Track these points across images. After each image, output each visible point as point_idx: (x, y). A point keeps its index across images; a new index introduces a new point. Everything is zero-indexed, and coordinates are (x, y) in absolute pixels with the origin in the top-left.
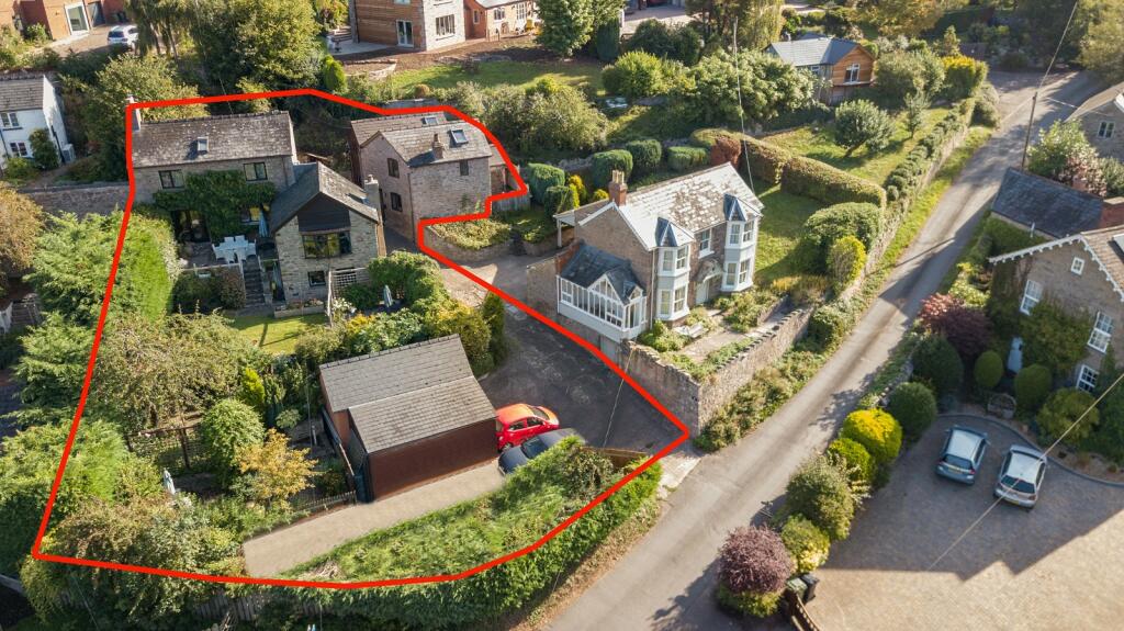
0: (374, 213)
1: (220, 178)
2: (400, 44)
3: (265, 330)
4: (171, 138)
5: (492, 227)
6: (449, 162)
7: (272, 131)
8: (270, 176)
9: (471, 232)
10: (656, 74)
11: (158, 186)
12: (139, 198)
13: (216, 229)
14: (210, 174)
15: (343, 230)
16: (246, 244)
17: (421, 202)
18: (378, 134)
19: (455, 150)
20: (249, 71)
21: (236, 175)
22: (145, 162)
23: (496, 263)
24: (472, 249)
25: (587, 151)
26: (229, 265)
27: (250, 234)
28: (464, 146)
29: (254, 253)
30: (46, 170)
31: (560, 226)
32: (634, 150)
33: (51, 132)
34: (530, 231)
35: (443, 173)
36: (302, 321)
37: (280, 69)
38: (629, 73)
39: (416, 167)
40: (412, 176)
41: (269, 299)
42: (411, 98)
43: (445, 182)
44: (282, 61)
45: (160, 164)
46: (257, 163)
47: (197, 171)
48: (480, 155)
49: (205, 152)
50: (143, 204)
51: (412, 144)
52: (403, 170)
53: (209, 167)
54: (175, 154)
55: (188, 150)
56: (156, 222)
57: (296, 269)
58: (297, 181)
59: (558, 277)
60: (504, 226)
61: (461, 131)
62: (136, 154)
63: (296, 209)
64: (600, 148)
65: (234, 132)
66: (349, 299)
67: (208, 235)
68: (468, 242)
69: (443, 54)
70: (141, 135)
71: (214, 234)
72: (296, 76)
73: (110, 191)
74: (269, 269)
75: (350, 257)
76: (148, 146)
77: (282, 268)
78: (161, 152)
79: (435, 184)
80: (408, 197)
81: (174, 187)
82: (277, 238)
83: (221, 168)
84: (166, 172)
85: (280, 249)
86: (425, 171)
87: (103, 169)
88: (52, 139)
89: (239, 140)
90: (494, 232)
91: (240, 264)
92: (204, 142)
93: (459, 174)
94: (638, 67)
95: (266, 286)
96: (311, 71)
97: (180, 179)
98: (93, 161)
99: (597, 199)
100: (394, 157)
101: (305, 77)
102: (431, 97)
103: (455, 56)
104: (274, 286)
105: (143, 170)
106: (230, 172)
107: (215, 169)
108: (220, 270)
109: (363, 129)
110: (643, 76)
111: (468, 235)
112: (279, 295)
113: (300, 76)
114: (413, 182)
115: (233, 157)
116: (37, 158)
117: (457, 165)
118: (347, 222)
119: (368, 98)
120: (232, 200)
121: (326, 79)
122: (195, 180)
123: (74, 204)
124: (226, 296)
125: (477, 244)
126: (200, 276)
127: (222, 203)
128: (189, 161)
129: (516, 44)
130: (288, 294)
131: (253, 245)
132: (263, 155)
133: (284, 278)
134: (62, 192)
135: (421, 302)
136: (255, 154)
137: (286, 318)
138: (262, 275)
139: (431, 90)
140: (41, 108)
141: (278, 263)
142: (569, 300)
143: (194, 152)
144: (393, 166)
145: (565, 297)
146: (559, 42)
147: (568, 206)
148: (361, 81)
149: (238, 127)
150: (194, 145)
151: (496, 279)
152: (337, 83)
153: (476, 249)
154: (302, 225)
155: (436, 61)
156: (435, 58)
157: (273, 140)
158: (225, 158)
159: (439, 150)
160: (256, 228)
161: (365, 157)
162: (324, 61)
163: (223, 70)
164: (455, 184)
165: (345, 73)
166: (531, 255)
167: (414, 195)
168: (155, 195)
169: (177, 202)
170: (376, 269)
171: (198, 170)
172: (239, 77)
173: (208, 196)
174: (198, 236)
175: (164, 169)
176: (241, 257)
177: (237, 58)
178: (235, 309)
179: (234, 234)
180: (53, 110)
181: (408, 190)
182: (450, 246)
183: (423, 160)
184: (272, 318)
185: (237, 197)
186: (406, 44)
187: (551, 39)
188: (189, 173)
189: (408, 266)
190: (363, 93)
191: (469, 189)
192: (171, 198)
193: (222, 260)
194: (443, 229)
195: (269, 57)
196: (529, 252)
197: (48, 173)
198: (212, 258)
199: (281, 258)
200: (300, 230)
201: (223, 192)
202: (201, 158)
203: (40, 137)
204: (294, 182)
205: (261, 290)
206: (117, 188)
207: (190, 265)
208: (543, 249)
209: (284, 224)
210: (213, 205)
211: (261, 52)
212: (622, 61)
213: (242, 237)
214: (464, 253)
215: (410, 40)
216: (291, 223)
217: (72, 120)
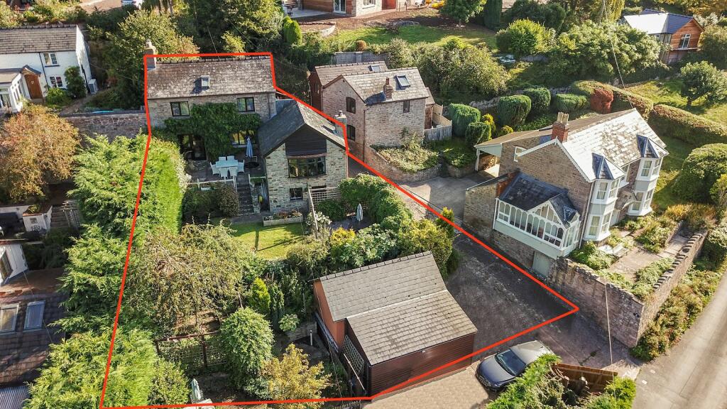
0: (342, 141)
1: (219, 109)
2: (335, 11)
3: (257, 237)
4: (180, 76)
5: (426, 154)
6: (396, 102)
7: (259, 72)
8: (257, 108)
9: (409, 157)
10: (539, 37)
11: (168, 114)
12: (154, 123)
13: (213, 151)
14: (210, 105)
15: (321, 155)
16: (236, 163)
17: (372, 134)
18: (340, 77)
19: (400, 92)
20: (229, 27)
21: (231, 107)
22: (160, 94)
23: (428, 183)
24: (411, 171)
25: (491, 95)
26: (225, 181)
27: (238, 153)
28: (407, 89)
29: (243, 170)
30: (76, 98)
31: (478, 154)
32: (532, 95)
33: (81, 69)
34: (456, 158)
35: (390, 110)
36: (286, 230)
37: (253, 26)
38: (519, 36)
39: (371, 105)
40: (367, 112)
41: (257, 210)
42: (352, 51)
43: (391, 117)
44: (253, 20)
45: (172, 96)
46: (248, 98)
47: (201, 103)
48: (421, 96)
49: (208, 88)
50: (157, 129)
51: (368, 86)
52: (360, 107)
53: (209, 100)
54: (183, 88)
55: (194, 86)
56: (169, 143)
57: (281, 186)
58: (279, 113)
59: (497, 199)
60: (434, 154)
61: (404, 77)
62: (153, 88)
63: (284, 137)
64: (502, 93)
65: (230, 72)
66: (325, 213)
67: (205, 155)
68: (408, 166)
69: (369, 19)
70: (156, 73)
71: (210, 154)
72: (265, 32)
73: (131, 117)
74: (258, 184)
75: (324, 177)
76: (162, 81)
77: (270, 185)
78: (172, 87)
79: (384, 120)
80: (361, 129)
81: (181, 115)
82: (268, 161)
83: (219, 101)
84: (176, 103)
85: (269, 169)
86: (378, 108)
87: (121, 98)
88: (82, 74)
89: (234, 78)
90: (427, 158)
91: (234, 180)
92: (206, 79)
93: (401, 111)
94: (527, 31)
95: (255, 199)
96: (276, 28)
97: (186, 109)
98: (112, 92)
99: (505, 133)
100: (353, 96)
101: (271, 33)
102: (368, 50)
103: (378, 21)
104: (261, 198)
105: (158, 101)
106: (226, 104)
107: (214, 101)
108: (218, 184)
109: (326, 74)
110: (530, 38)
111: (407, 160)
112: (265, 206)
113: (268, 31)
114: (367, 116)
115: (230, 93)
116: (70, 89)
117: (402, 104)
118: (324, 149)
119: (321, 50)
120: (227, 127)
121: (287, 34)
122: (197, 110)
123: (103, 127)
124: (224, 207)
125: (415, 168)
126: (202, 189)
127: (219, 129)
128: (195, 95)
129: (420, 13)
130: (273, 205)
131: (242, 164)
132: (253, 91)
133: (270, 193)
134: (94, 117)
135: (390, 219)
136: (246, 91)
137: (273, 226)
138: (252, 189)
139: (368, 45)
140: (75, 51)
141: (265, 181)
142: (506, 219)
143: (198, 87)
144: (351, 105)
145: (501, 218)
146: (461, 11)
147: (485, 139)
148: (315, 36)
149: (233, 68)
150: (198, 82)
151: (432, 196)
152: (295, 38)
153: (414, 172)
154: (288, 151)
155: (365, 24)
156: (364, 21)
157: (260, 79)
158: (223, 93)
159: (388, 91)
160: (244, 150)
161: (327, 96)
162: (285, 21)
163: (211, 25)
164: (399, 119)
165: (302, 30)
166: (455, 177)
167: (367, 127)
168: (166, 121)
169: (183, 128)
170: (344, 188)
171: (201, 102)
172: (223, 31)
173: (209, 123)
174: (197, 155)
175: (174, 101)
176: (234, 174)
177: (222, 17)
178: (230, 217)
179: (226, 155)
180: (82, 52)
181: (362, 122)
182: (394, 169)
183: (377, 99)
184: (260, 226)
185: (231, 124)
186: (340, 11)
187: (454, 9)
188: (194, 104)
189: (372, 186)
190: (317, 45)
191: (408, 124)
192: (179, 124)
193: (218, 176)
194: (388, 155)
195: (246, 16)
196: (452, 174)
197: (79, 101)
198: (209, 174)
199: (269, 176)
200: (287, 155)
201: (219, 120)
202: (204, 93)
203: (73, 73)
204: (276, 114)
205: (250, 201)
206: (137, 115)
207: (194, 179)
208: (465, 172)
209: (274, 149)
210: (211, 131)
211: (239, 12)
212: (513, 26)
213: (233, 157)
214: (404, 175)
215: (343, 9)
216: (279, 148)
217: (96, 61)
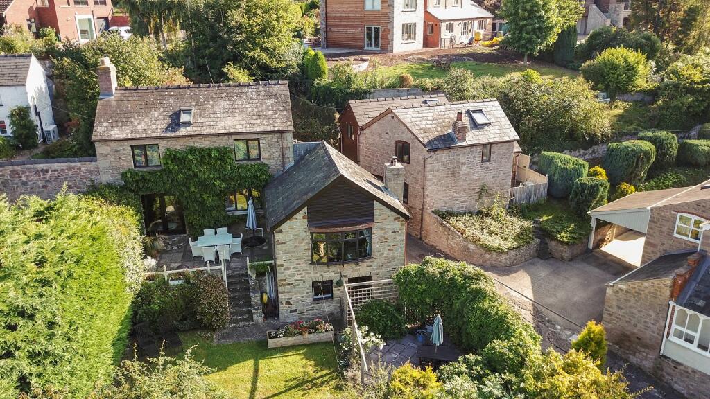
0: (397, 203)
1: (205, 156)
2: (366, 48)
3: (256, 371)
4: (149, 107)
5: (516, 225)
6: (472, 146)
7: (269, 102)
8: (264, 155)
9: (493, 229)
11: (128, 164)
12: (105, 178)
13: (195, 219)
14: (192, 150)
15: (364, 226)
16: (229, 239)
17: (436, 195)
18: (389, 111)
19: (476, 132)
20: (236, 58)
21: (224, 153)
22: (116, 133)
23: (523, 268)
24: (499, 251)
26: (209, 268)
27: (235, 224)
28: (486, 128)
29: (239, 250)
31: (593, 224)
33: (32, 110)
34: (563, 229)
35: (462, 158)
36: (307, 357)
37: (264, 56)
39: (434, 150)
40: (429, 161)
41: (258, 317)
42: (394, 87)
43: (464, 169)
44: (266, 50)
45: (133, 136)
46: (249, 138)
47: (178, 148)
48: (507, 139)
49: (189, 124)
50: (109, 186)
51: (429, 124)
52: (417, 154)
53: (191, 143)
54: (152, 125)
55: (168, 121)
56: (122, 208)
57: (299, 277)
58: (297, 163)
59: (672, 304)
60: (527, 224)
61: (481, 111)
62: (105, 124)
63: (306, 198)
65: (225, 103)
67: (184, 225)
68: (495, 242)
69: (412, 55)
70: (114, 103)
71: (191, 225)
72: (280, 65)
73: (70, 169)
74: (260, 274)
75: (368, 262)
76: (120, 114)
77: (280, 277)
78: (136, 123)
79: (453, 172)
80: (418, 187)
81: (147, 165)
82: (278, 237)
83: (206, 144)
84: (141, 147)
85: (279, 251)
86: (444, 156)
88: (33, 117)
89: (230, 111)
90: (518, 230)
91: (223, 267)
92: (188, 112)
93: (478, 159)
95: (255, 299)
96: (294, 61)
97: (155, 157)
100: (406, 138)
101: (288, 66)
102: (416, 86)
103: (422, 57)
104: (265, 297)
105: (112, 144)
106: (217, 149)
107: (199, 144)
108: (197, 274)
109: (363, 111)
111: (491, 233)
112: (272, 309)
113: (284, 64)
114: (429, 167)
115: (223, 131)
116: (16, 135)
117: (480, 149)
118: (370, 217)
119: (353, 86)
120: (217, 183)
121: (308, 70)
122: (173, 157)
123: (25, 183)
124: (203, 313)
125: (505, 245)
126: (172, 283)
127: (205, 186)
128: (169, 134)
129: (470, 50)
130: (284, 310)
131: (239, 240)
132: (258, 129)
133: (280, 289)
136: (248, 129)
137: (283, 349)
138: (252, 283)
139: (414, 80)
140: (24, 85)
141: (273, 269)
143: (175, 122)
144: (403, 151)
147: (600, 203)
148: (346, 69)
149: (229, 97)
150: (176, 116)
151: (535, 291)
152: (319, 72)
153: (502, 252)
154: (312, 220)
155: (405, 60)
156: (404, 57)
157: (270, 113)
158: (212, 131)
159: (459, 130)
160: (243, 218)
161: (365, 141)
162: (306, 53)
164: (474, 172)
165: (327, 66)
166: (562, 259)
167: (428, 183)
168: (123, 175)
169: (150, 184)
170: (404, 281)
171: (179, 146)
172: (224, 63)
173: (188, 178)
174: (173, 226)
175: (134, 143)
176: (224, 256)
177: (225, 43)
178: (214, 330)
179: (215, 226)
181: (420, 177)
182: (472, 247)
183: (444, 142)
184: (262, 349)
185: (222, 179)
186: (373, 48)
188: (168, 149)
190: (348, 80)
191: (488, 179)
192: (143, 179)
193: (199, 260)
194: (460, 225)
195: (256, 45)
196: (557, 255)
198: (189, 257)
199: (279, 262)
200: (310, 225)
201: (206, 174)
202: (183, 131)
203: (21, 115)
204: (292, 164)
205: (248, 302)
206: (79, 164)
207: (159, 266)
208: (575, 252)
209: (288, 217)
210: (193, 189)
211: (247, 39)
213: (226, 229)
214: (488, 256)
215: (377, 45)
216: (298, 215)
